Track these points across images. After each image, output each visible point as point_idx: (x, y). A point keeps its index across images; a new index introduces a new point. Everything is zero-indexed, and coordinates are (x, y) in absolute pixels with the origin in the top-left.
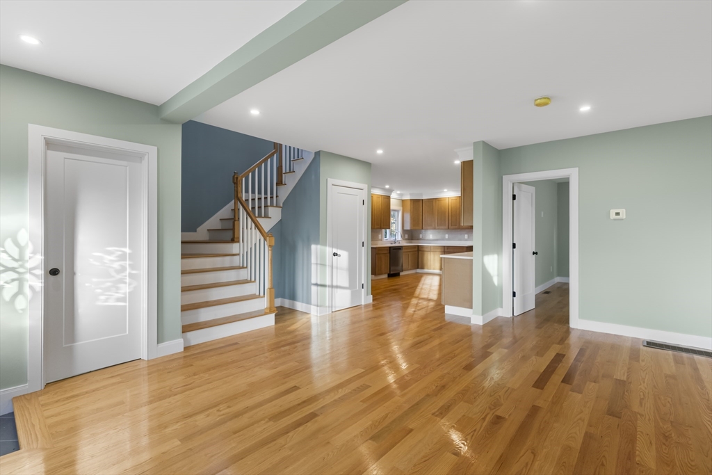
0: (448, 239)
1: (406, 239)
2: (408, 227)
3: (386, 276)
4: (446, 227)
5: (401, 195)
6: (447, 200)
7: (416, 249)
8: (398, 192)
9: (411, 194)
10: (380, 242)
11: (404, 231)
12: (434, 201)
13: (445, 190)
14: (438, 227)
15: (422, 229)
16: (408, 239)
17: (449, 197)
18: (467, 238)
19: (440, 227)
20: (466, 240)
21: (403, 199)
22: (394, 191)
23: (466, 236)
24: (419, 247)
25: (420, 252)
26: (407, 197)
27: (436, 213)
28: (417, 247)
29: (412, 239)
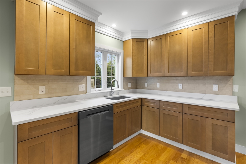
0: (183, 91)
1: (129, 89)
2: (129, 74)
6: (185, 32)
8: (114, 25)
9: (133, 32)
10: (80, 96)
11: (126, 79)
14: (170, 73)
15: (147, 76)
16: (132, 88)
17: (187, 27)
18: (217, 90)
19: (173, 74)
20: (215, 93)
21: (124, 40)
22: (101, 14)
23: (215, 87)
24: (143, 101)
25: (144, 108)
26: (128, 37)
27: (167, 55)
28: (140, 101)
29: (136, 88)
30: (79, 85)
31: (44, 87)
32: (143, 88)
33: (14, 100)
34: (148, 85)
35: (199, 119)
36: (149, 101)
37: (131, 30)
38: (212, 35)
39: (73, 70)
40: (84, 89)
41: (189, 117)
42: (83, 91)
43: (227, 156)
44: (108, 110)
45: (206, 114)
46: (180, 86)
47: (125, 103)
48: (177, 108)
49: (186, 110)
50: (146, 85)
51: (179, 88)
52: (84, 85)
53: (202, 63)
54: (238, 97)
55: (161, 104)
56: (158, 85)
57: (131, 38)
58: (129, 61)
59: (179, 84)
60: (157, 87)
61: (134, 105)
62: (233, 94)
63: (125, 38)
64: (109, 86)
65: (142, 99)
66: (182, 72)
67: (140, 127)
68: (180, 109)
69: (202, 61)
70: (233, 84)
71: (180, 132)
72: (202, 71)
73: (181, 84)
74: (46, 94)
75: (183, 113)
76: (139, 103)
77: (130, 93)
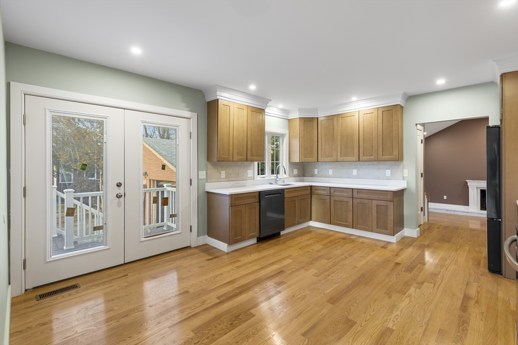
0: (358, 177)
1: (295, 176)
2: (296, 159)
3: (254, 241)
4: (355, 158)
5: (283, 110)
6: (357, 115)
7: (308, 192)
8: (281, 106)
9: (300, 110)
10: (249, 182)
11: (293, 165)
12: (335, 119)
13: (354, 99)
14: (342, 158)
15: (318, 161)
16: (298, 176)
17: (359, 110)
18: (390, 175)
19: (345, 158)
20: (388, 178)
21: (289, 118)
22: (271, 100)
23: (388, 173)
24: (313, 188)
25: (314, 197)
26: (295, 115)
27: (339, 137)
28: (309, 188)
29: (304, 176)
30: (248, 171)
31: (224, 172)
32: (313, 175)
33: (207, 182)
34: (318, 172)
35: (366, 201)
36: (319, 188)
37: (299, 109)
38: (380, 121)
39: (249, 157)
40: (252, 175)
41: (359, 201)
42: (251, 177)
43: (388, 231)
44: (280, 193)
45: (372, 197)
46: (355, 172)
47: (294, 190)
48: (348, 193)
49: (355, 195)
50: (316, 171)
51: (354, 174)
52: (252, 171)
53: (373, 148)
54: (407, 182)
55: (332, 191)
56: (331, 172)
57: (298, 117)
58: (296, 144)
59: (354, 170)
60: (330, 174)
61: (303, 193)
62: (403, 178)
63: (291, 117)
64: (273, 173)
65: (311, 187)
66: (354, 157)
67: (309, 217)
68: (350, 194)
69: (372, 146)
70: (403, 168)
71: (350, 217)
72: (372, 156)
73: (356, 170)
74: (225, 178)
75: (353, 198)
76: (308, 191)
77: (296, 181)
